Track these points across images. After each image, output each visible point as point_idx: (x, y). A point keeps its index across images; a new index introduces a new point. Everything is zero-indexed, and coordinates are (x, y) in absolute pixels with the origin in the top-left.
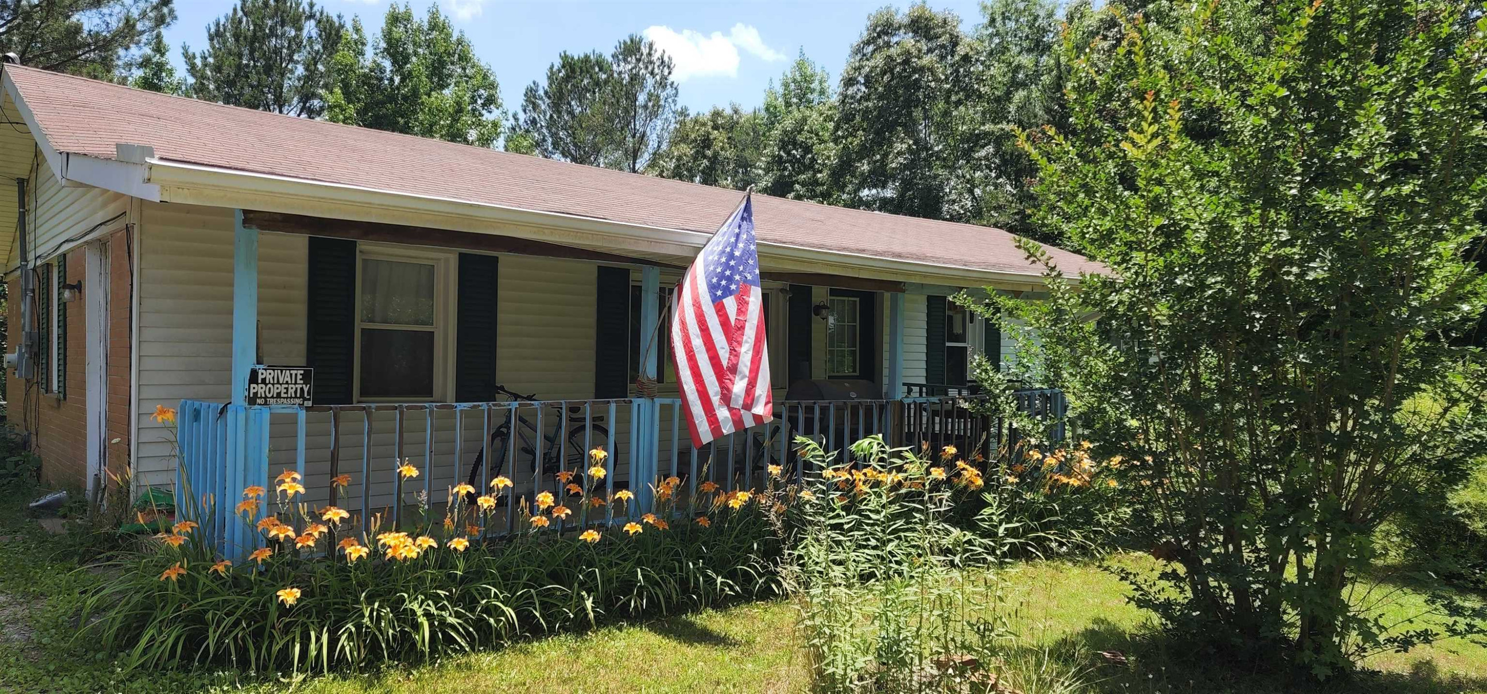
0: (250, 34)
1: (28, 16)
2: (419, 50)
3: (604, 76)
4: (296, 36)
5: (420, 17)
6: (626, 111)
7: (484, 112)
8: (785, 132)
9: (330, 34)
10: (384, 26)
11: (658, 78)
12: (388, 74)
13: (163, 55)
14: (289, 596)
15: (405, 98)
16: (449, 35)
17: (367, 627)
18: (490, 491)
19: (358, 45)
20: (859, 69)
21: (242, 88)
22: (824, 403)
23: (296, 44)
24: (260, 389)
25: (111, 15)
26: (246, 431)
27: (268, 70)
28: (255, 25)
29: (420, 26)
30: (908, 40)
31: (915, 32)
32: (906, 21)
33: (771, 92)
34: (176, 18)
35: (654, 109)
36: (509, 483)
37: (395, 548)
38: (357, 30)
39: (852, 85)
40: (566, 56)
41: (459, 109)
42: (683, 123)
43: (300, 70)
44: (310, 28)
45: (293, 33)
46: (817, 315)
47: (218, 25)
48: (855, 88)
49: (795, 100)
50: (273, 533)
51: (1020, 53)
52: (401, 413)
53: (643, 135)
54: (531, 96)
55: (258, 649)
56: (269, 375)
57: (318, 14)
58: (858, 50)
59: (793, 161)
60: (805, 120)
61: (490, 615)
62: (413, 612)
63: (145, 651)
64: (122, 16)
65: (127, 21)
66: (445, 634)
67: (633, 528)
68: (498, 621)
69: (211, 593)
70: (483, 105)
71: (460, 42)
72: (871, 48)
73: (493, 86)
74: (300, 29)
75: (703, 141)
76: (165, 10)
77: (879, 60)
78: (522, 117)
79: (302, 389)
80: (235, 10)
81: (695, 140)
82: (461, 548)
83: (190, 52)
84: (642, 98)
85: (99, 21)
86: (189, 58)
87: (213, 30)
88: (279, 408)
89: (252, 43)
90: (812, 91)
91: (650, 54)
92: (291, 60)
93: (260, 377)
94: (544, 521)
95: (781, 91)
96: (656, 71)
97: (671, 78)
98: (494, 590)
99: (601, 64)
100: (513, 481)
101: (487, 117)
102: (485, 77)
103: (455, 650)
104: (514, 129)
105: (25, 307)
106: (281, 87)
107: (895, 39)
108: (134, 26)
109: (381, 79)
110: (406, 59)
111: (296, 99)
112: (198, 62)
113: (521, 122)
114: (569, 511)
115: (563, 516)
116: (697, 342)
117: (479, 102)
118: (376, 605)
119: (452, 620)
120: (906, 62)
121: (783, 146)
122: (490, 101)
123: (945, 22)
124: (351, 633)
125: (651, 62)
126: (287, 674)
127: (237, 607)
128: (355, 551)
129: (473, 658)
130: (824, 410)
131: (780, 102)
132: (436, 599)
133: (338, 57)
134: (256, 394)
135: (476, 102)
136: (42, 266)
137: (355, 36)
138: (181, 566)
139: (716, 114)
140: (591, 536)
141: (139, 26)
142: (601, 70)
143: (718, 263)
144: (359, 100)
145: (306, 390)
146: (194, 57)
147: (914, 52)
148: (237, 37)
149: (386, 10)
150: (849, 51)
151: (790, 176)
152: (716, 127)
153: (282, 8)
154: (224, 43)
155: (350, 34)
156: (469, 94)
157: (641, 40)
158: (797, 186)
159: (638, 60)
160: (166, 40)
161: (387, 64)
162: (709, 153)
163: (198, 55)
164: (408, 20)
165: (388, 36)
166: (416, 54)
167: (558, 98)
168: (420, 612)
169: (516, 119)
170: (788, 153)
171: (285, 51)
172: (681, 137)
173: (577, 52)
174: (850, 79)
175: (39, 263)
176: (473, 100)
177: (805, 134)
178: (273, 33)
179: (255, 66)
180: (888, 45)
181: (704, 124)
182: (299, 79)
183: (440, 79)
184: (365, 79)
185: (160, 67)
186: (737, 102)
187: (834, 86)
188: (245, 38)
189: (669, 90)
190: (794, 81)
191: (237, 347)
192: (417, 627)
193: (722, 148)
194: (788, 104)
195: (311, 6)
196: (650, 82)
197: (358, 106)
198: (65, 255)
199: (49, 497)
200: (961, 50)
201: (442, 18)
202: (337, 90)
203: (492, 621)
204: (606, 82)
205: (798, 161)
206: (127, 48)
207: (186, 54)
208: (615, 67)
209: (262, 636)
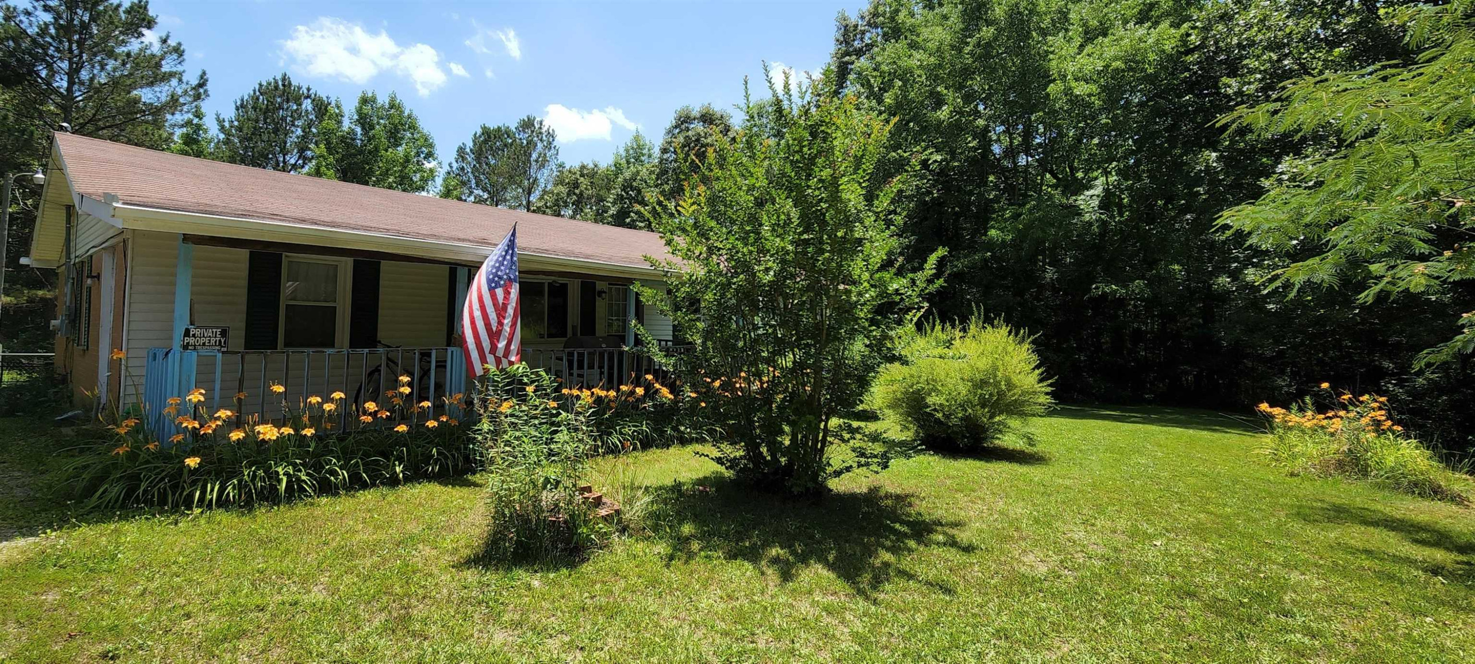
0: (264, 107)
1: (98, 91)
2: (381, 121)
3: (510, 141)
4: (297, 109)
5: (383, 100)
6: (524, 163)
7: (425, 162)
8: (625, 180)
9: (321, 108)
10: (357, 105)
11: (545, 143)
12: (359, 136)
13: (201, 119)
14: (192, 462)
15: (370, 152)
16: (402, 112)
17: (246, 482)
18: (332, 400)
19: (338, 118)
20: (670, 143)
21: (256, 142)
22: (581, 350)
23: (297, 115)
24: (191, 340)
25: (161, 92)
26: (180, 366)
27: (276, 131)
28: (268, 101)
29: (383, 105)
30: (698, 127)
31: (704, 122)
32: (698, 115)
33: (617, 154)
34: (208, 96)
35: (543, 163)
36: (343, 395)
37: (264, 434)
38: (338, 107)
39: (667, 153)
40: (485, 127)
41: (407, 160)
42: (562, 172)
43: (299, 132)
44: (307, 105)
45: (295, 107)
46: (599, 296)
47: (242, 100)
48: (669, 155)
49: (633, 160)
50: (184, 425)
51: (768, 137)
52: (288, 356)
53: (536, 180)
54: (461, 152)
55: (174, 494)
56: (197, 332)
57: (313, 96)
58: (669, 132)
59: (630, 198)
60: (638, 172)
61: (331, 475)
62: (277, 473)
63: (100, 498)
64: (169, 93)
65: (172, 97)
66: (299, 485)
67: (432, 424)
68: (336, 479)
69: (147, 462)
70: (425, 158)
71: (409, 117)
72: (678, 130)
73: (431, 146)
74: (300, 105)
75: (574, 184)
76: (201, 90)
77: (681, 139)
78: (455, 165)
79: (220, 341)
80: (254, 91)
81: (569, 183)
82: (309, 434)
83: (221, 119)
84: (534, 156)
85: (152, 96)
86: (220, 122)
87: (239, 103)
88: (203, 352)
89: (265, 113)
90: (643, 155)
91: (540, 128)
92: (293, 125)
93: (191, 333)
94: (369, 419)
95: (624, 154)
96: (544, 138)
97: (555, 143)
98: (334, 460)
99: (508, 133)
100: (345, 395)
101: (427, 165)
102: (426, 140)
103: (306, 496)
104: (449, 173)
105: (68, 290)
106: (285, 143)
107: (692, 126)
108: (177, 100)
109: (354, 139)
110: (372, 127)
111: (295, 151)
112: (227, 124)
113: (454, 169)
114: (388, 414)
115: (384, 416)
116: (477, 314)
117: (422, 156)
118: (253, 468)
119: (304, 478)
120: (698, 140)
121: (624, 189)
122: (429, 156)
123: (722, 117)
124: (234, 485)
125: (541, 133)
126: (190, 508)
127: (163, 471)
128: (236, 435)
129: (317, 500)
130: (581, 355)
131: (623, 161)
132: (295, 465)
133: (324, 124)
134: (188, 343)
135: (419, 156)
136: (79, 262)
137: (337, 111)
138: (127, 446)
139: (583, 167)
140: (402, 428)
141: (182, 100)
142: (508, 136)
143: (493, 266)
144: (338, 153)
145: (223, 341)
146: (224, 121)
147: (703, 134)
148: (254, 108)
149: (360, 95)
150: (664, 132)
151: (628, 207)
152: (582, 175)
153: (288, 91)
154: (247, 112)
155: (332, 109)
156: (415, 151)
157: (535, 118)
158: (632, 214)
159: (532, 132)
160: (203, 110)
161: (359, 130)
162: (577, 191)
163: (226, 120)
164: (374, 102)
165: (359, 111)
166: (378, 123)
167: (479, 153)
168: (281, 473)
169: (451, 167)
170: (627, 193)
171: (289, 118)
172: (560, 182)
173: (492, 125)
174: (665, 149)
175: (77, 260)
176: (418, 155)
177: (638, 181)
178: (281, 107)
179: (267, 128)
180: (688, 129)
181: (575, 173)
182: (298, 137)
183: (396, 141)
184: (343, 139)
185: (198, 127)
186: (597, 160)
187: (656, 152)
188: (261, 110)
189: (553, 151)
190: (633, 148)
191: (177, 314)
192: (279, 481)
193: (586, 189)
194: (628, 162)
195: (309, 90)
196: (540, 145)
197: (337, 156)
198: (91, 256)
199: (70, 414)
200: (731, 134)
201: (398, 101)
202: (322, 146)
203: (332, 478)
204: (512, 144)
205: (633, 198)
206: (173, 114)
207: (218, 119)
208: (517, 136)
209: (177, 487)
